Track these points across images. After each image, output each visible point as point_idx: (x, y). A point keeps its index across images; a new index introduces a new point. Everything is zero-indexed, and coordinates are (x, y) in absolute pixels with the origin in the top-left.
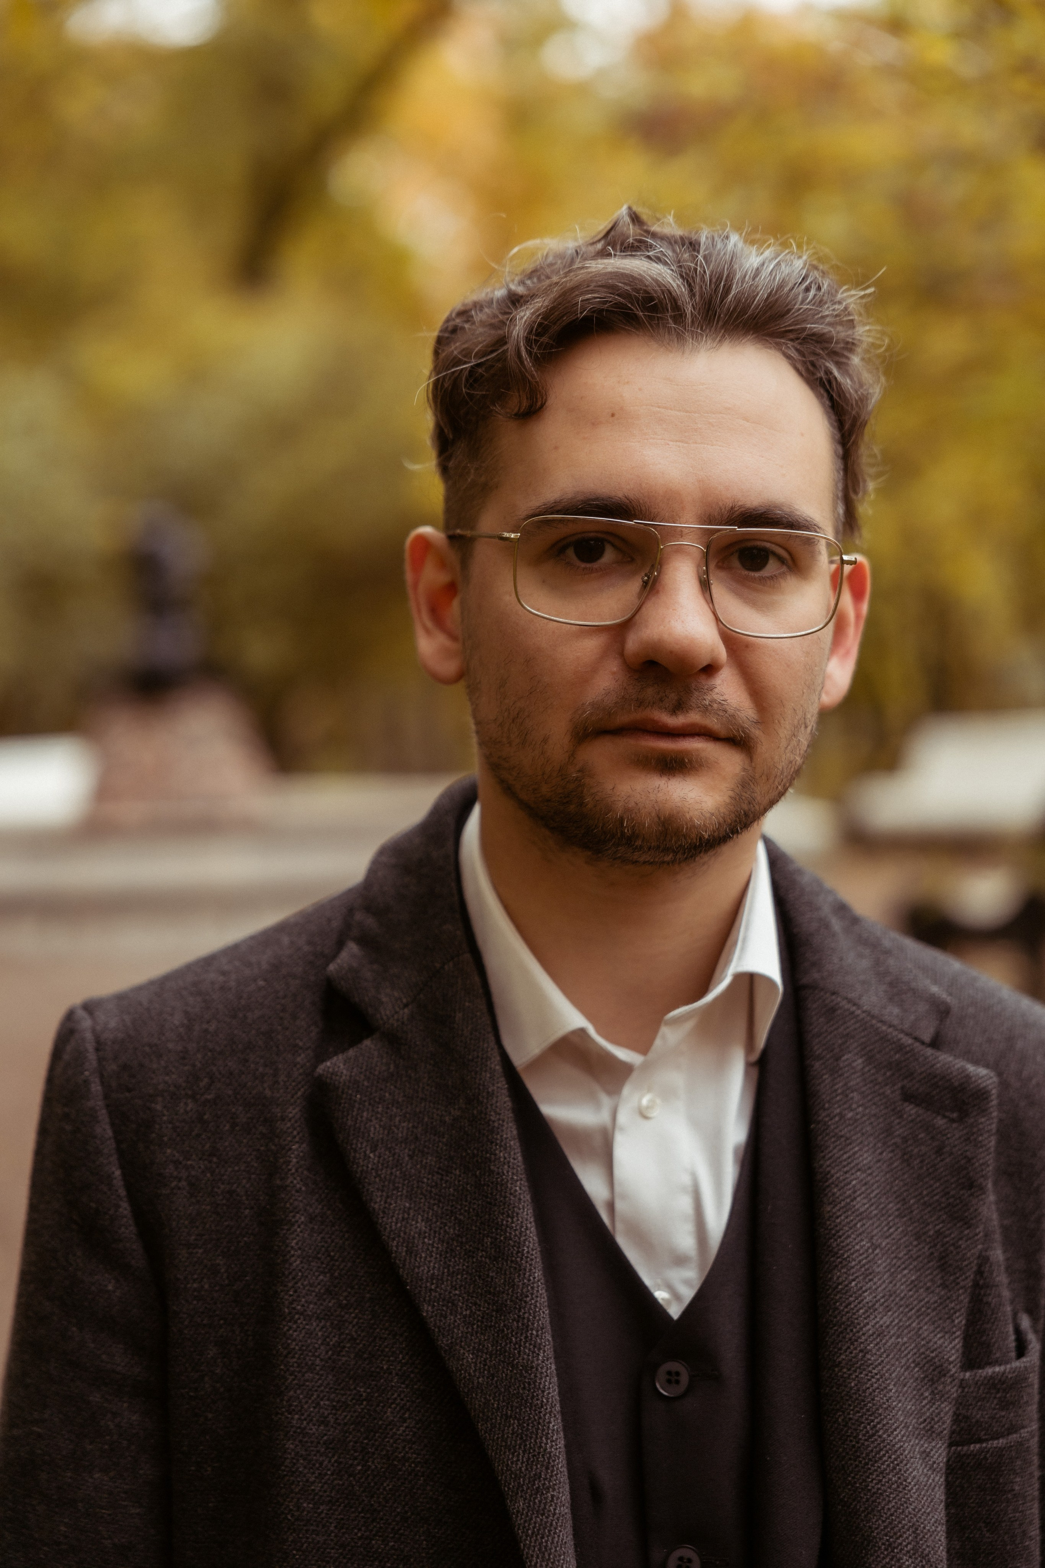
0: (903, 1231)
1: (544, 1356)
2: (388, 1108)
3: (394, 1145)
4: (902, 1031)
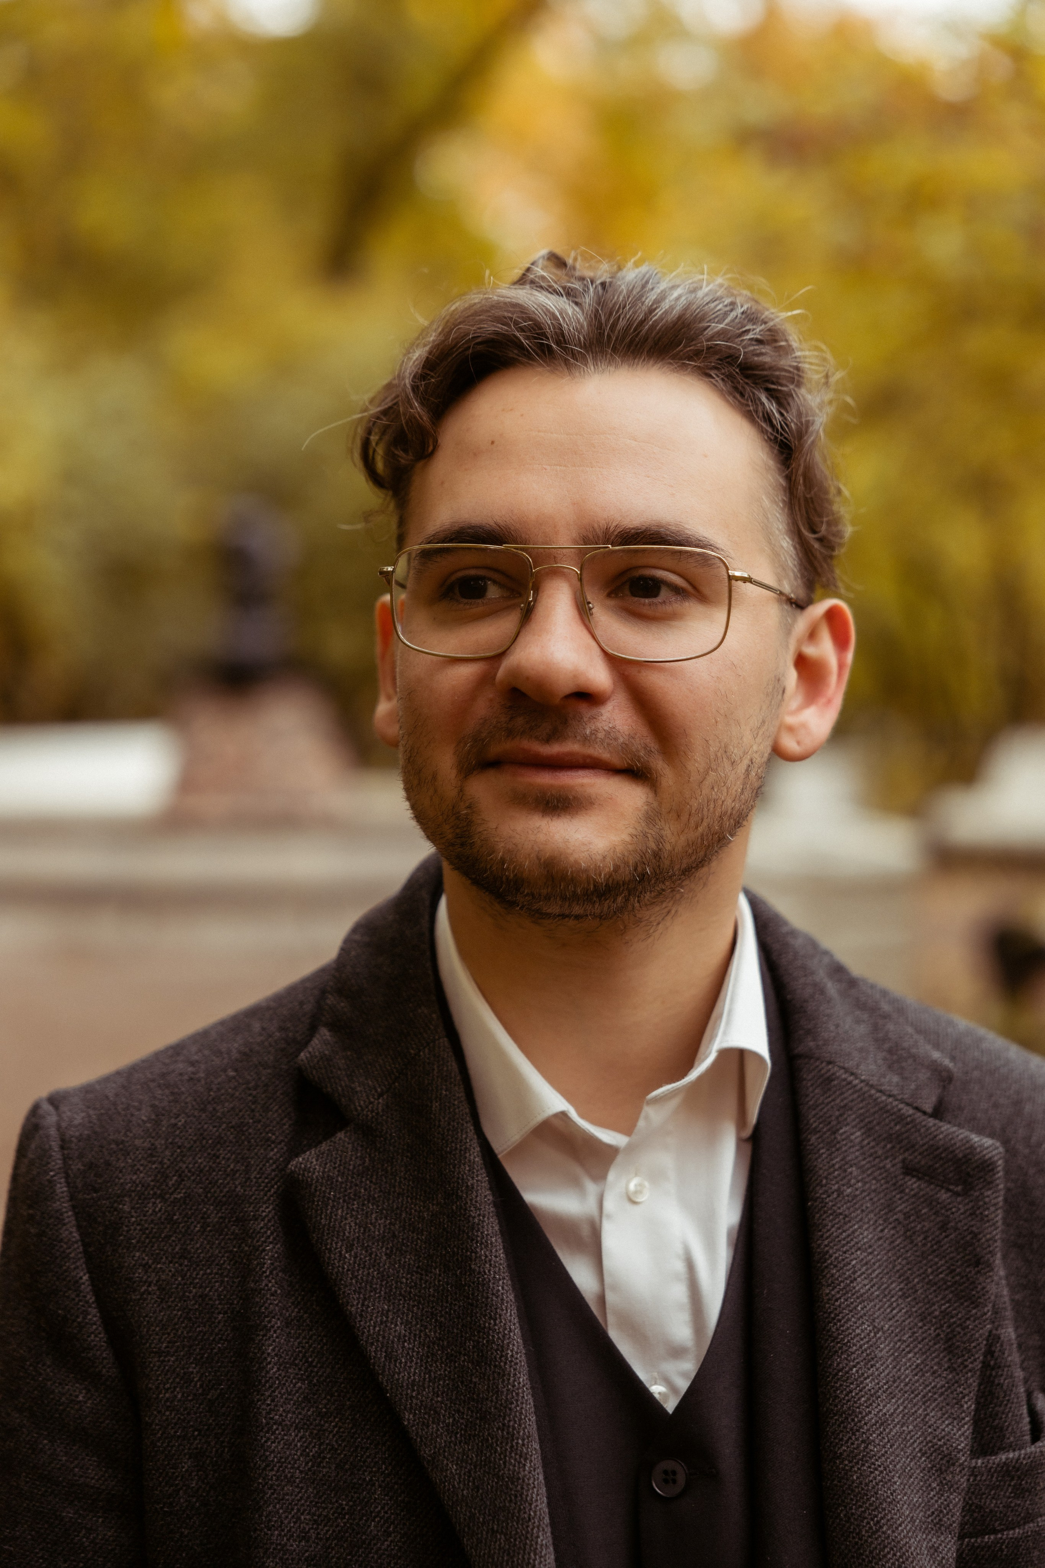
0: (907, 1312)
1: (531, 1466)
2: (363, 1205)
3: (370, 1244)
4: (902, 1101)
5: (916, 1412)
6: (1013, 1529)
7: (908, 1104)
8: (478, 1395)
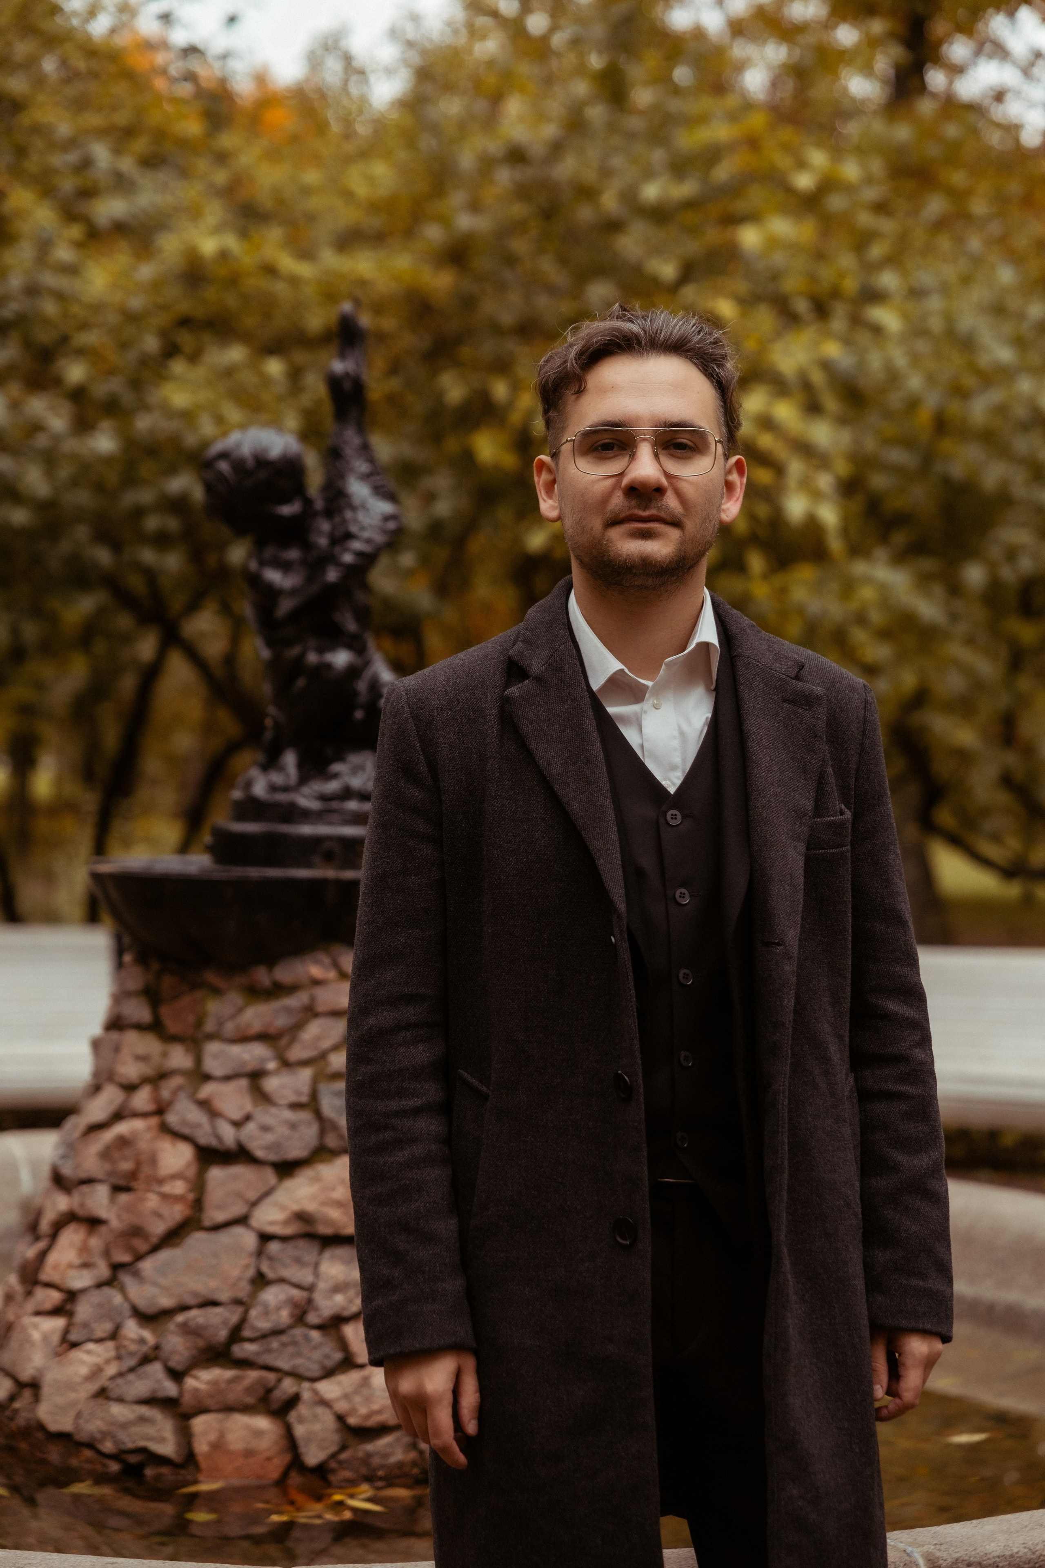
2: (537, 707)
3: (540, 722)
4: (781, 673)
5: (790, 794)
6: (832, 849)
7: (783, 674)
8: (586, 775)
